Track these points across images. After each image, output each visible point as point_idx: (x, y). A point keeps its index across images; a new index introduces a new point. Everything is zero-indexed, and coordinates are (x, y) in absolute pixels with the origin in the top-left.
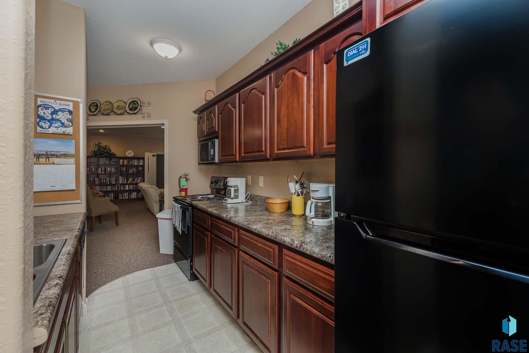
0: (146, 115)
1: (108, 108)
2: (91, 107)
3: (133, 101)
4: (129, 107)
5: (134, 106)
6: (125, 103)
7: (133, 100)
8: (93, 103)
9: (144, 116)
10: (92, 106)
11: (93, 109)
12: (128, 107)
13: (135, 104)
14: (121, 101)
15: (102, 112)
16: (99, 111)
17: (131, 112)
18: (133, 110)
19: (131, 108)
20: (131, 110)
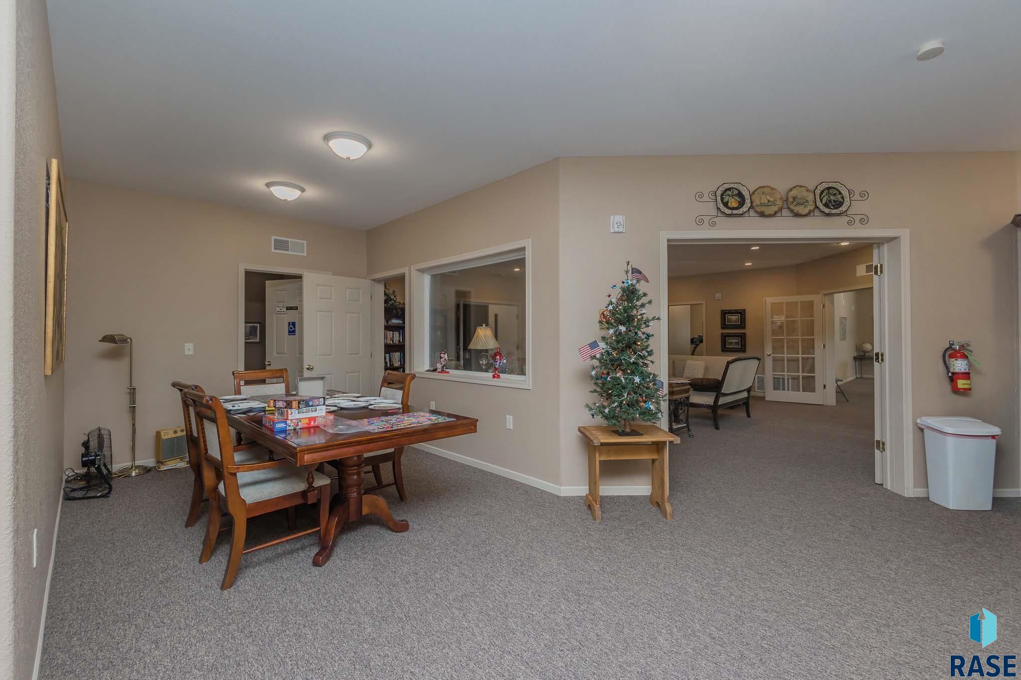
0: (857, 218)
1: (769, 201)
2: (726, 199)
3: (829, 188)
4: (821, 201)
5: (832, 198)
6: (811, 191)
7: (826, 186)
8: (729, 189)
9: (852, 219)
10: (728, 195)
11: (733, 203)
12: (819, 200)
13: (835, 195)
14: (802, 186)
15: (759, 209)
16: (752, 207)
17: (827, 211)
18: (832, 207)
19: (826, 202)
20: (826, 205)
